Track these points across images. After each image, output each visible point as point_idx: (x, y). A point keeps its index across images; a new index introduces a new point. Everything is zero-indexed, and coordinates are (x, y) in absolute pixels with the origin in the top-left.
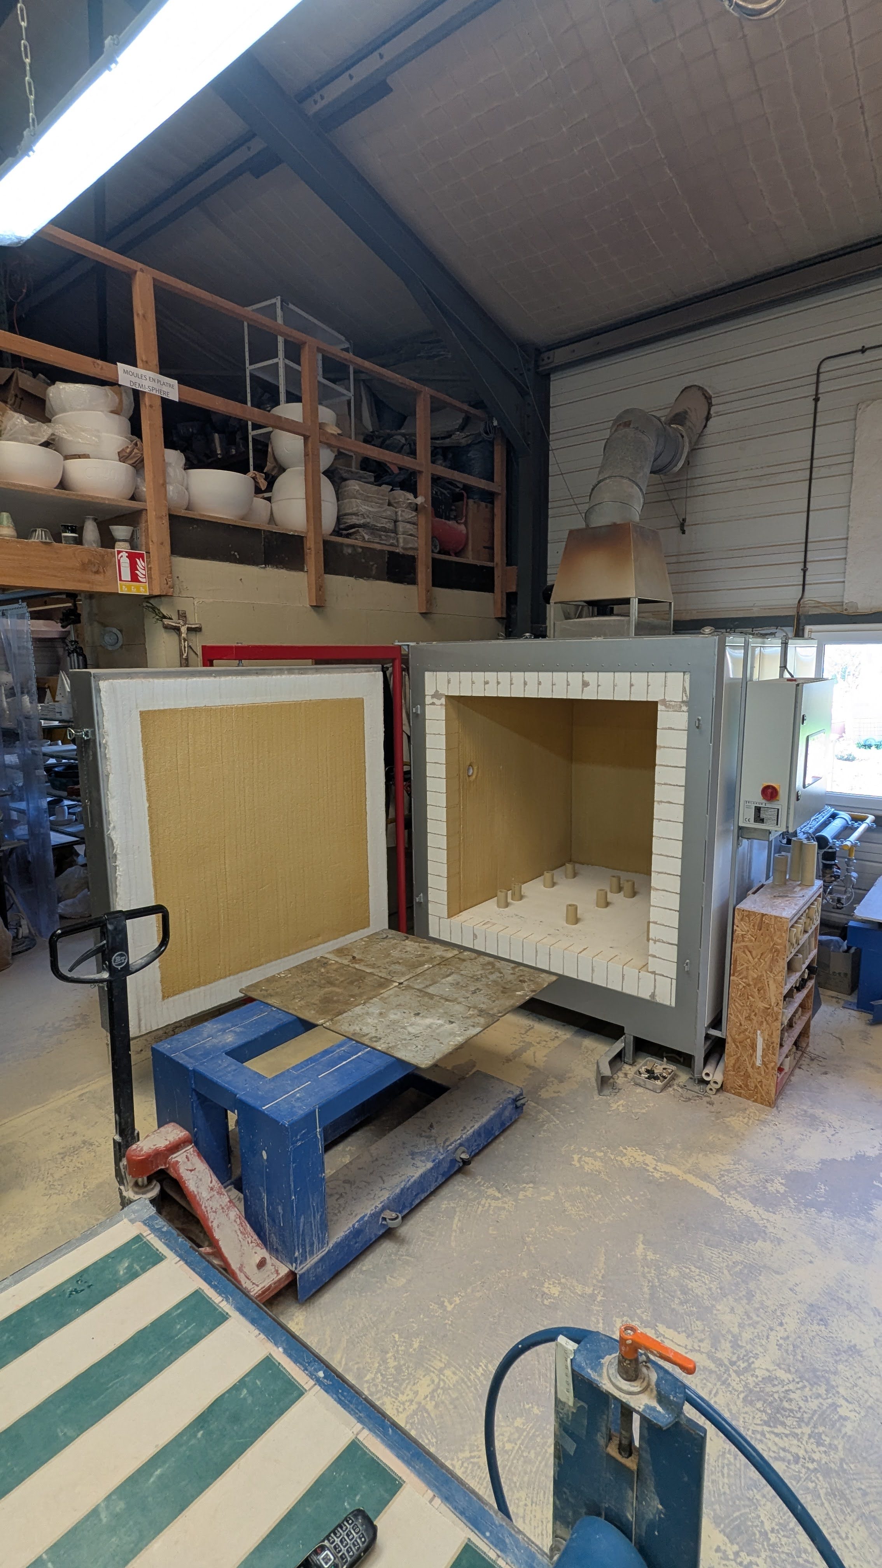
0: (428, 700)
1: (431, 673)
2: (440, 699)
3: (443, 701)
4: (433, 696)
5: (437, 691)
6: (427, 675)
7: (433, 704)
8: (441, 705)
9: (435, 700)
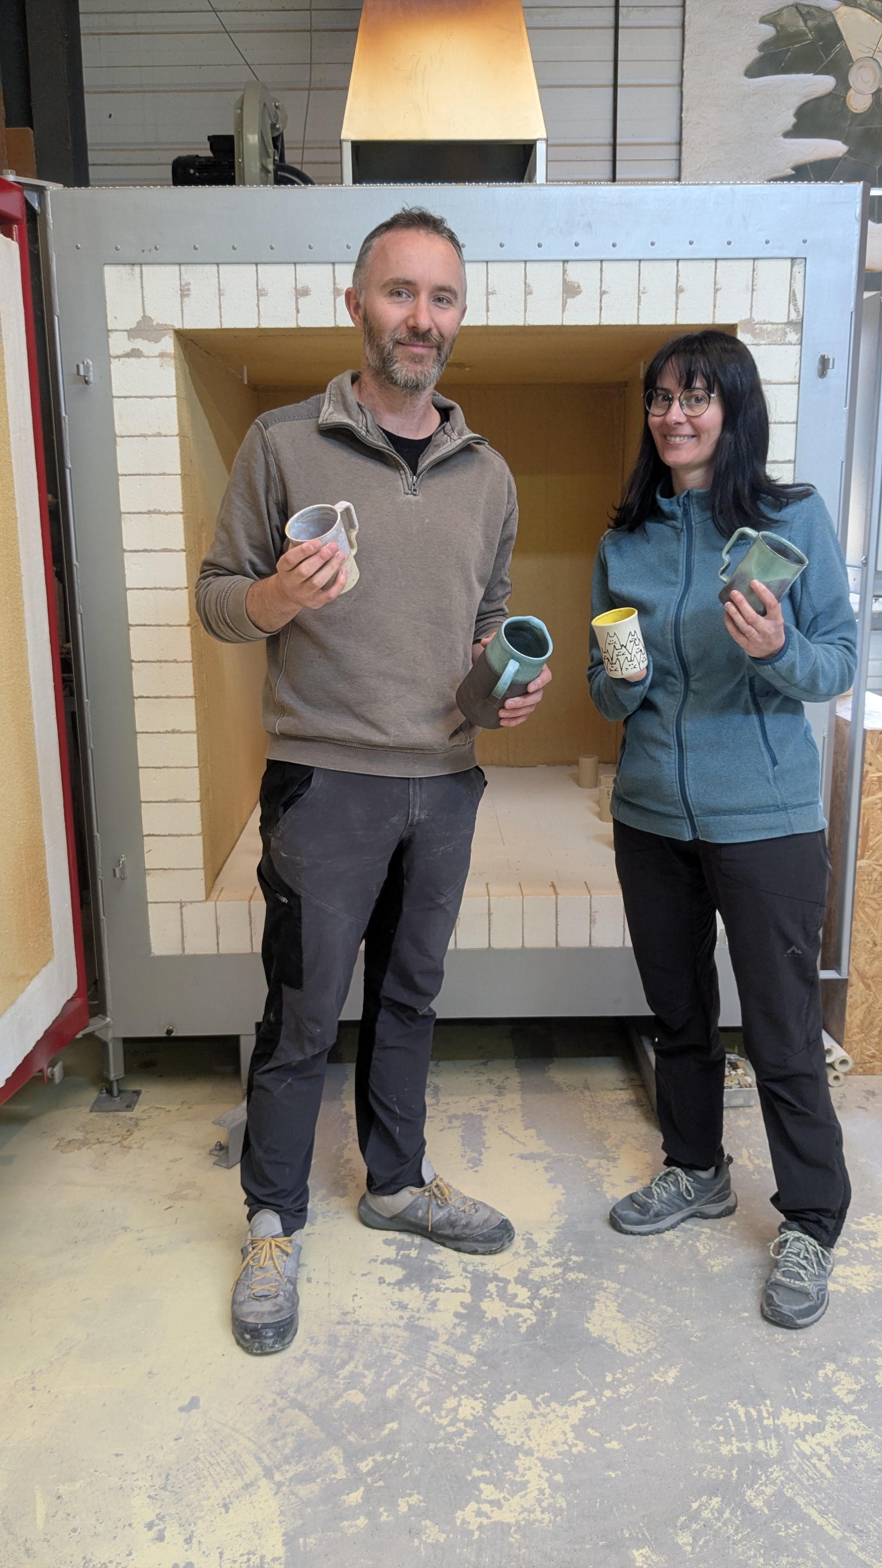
0: (118, 344)
1: (124, 270)
2: (157, 340)
3: (168, 344)
4: (132, 334)
5: (146, 318)
6: (111, 273)
7: (135, 353)
8: (162, 355)
9: (140, 344)
